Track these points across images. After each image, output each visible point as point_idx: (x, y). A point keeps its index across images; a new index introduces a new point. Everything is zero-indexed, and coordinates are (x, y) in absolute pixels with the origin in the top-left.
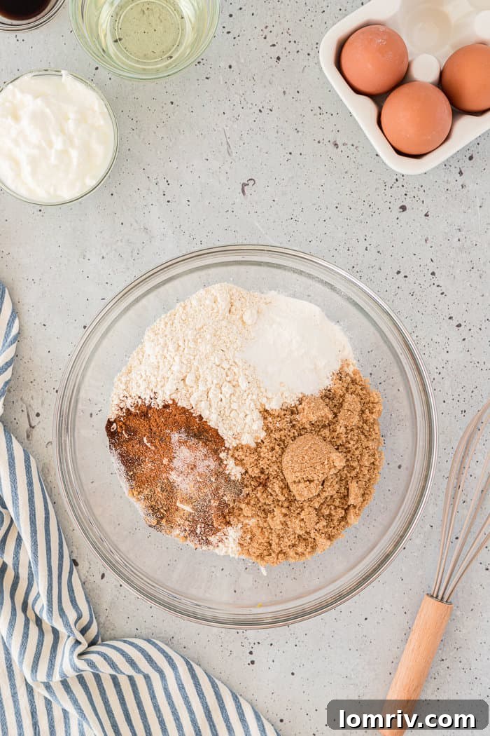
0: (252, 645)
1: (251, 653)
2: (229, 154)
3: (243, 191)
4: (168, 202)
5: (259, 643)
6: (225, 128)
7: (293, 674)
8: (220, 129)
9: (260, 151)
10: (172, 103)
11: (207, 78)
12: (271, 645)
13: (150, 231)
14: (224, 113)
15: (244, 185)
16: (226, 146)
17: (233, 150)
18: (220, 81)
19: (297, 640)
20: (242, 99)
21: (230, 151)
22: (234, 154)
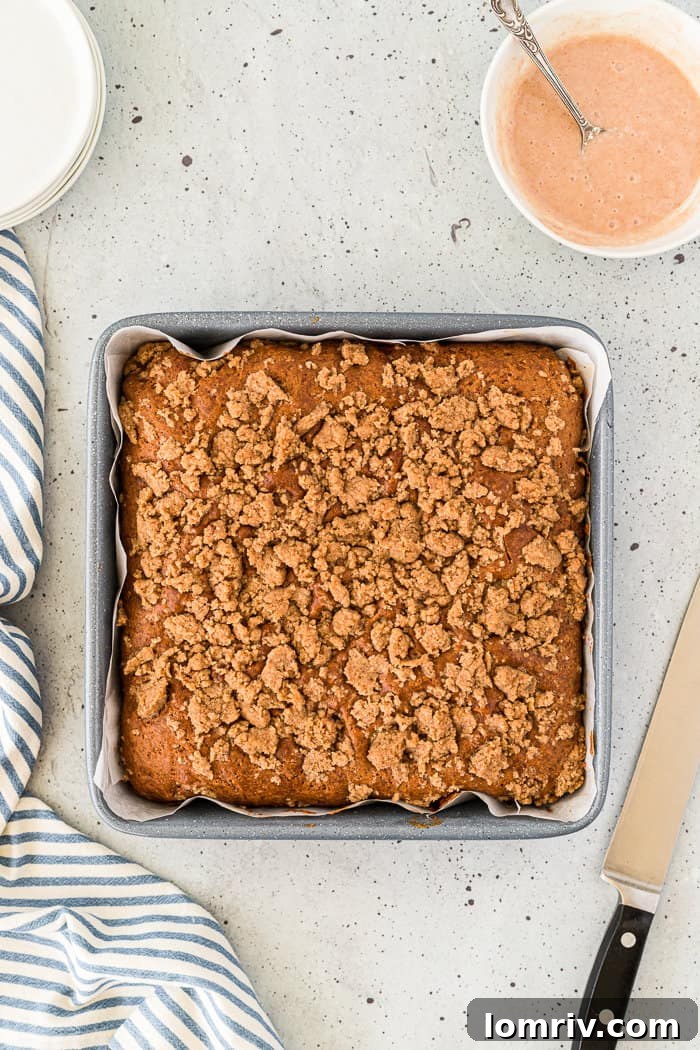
0: (470, 878)
1: (469, 889)
2: (434, 184)
3: (454, 236)
4: (348, 251)
5: (480, 875)
6: (427, 147)
7: (528, 918)
8: (420, 148)
9: (477, 178)
10: (352, 112)
11: (401, 78)
12: (497, 877)
13: (323, 294)
14: (425, 127)
15: (455, 227)
16: (428, 173)
17: (439, 178)
18: (419, 81)
19: (534, 871)
20: (451, 107)
21: (434, 180)
22: (440, 184)
